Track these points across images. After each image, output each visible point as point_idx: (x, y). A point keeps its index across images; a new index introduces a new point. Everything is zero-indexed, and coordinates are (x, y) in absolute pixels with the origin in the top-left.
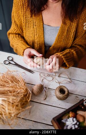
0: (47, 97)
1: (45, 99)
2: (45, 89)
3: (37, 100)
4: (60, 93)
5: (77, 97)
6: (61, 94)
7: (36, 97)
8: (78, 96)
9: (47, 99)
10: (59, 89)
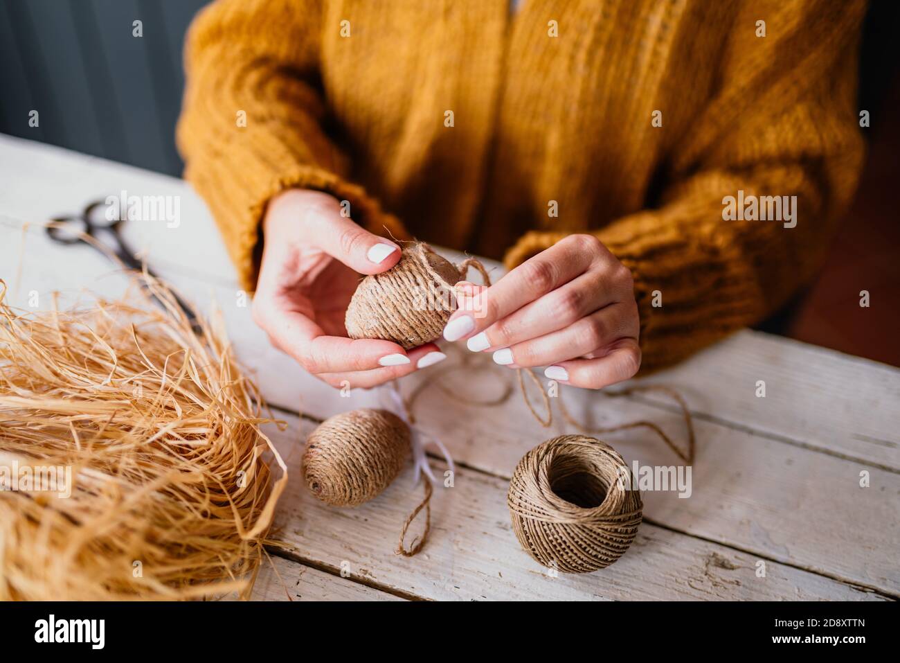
0: (432, 539)
1: (418, 550)
2: (423, 464)
3: (336, 548)
4: (548, 495)
5: (723, 565)
6: (561, 503)
7: (337, 527)
8: (727, 554)
9: (435, 552)
10: (549, 457)
